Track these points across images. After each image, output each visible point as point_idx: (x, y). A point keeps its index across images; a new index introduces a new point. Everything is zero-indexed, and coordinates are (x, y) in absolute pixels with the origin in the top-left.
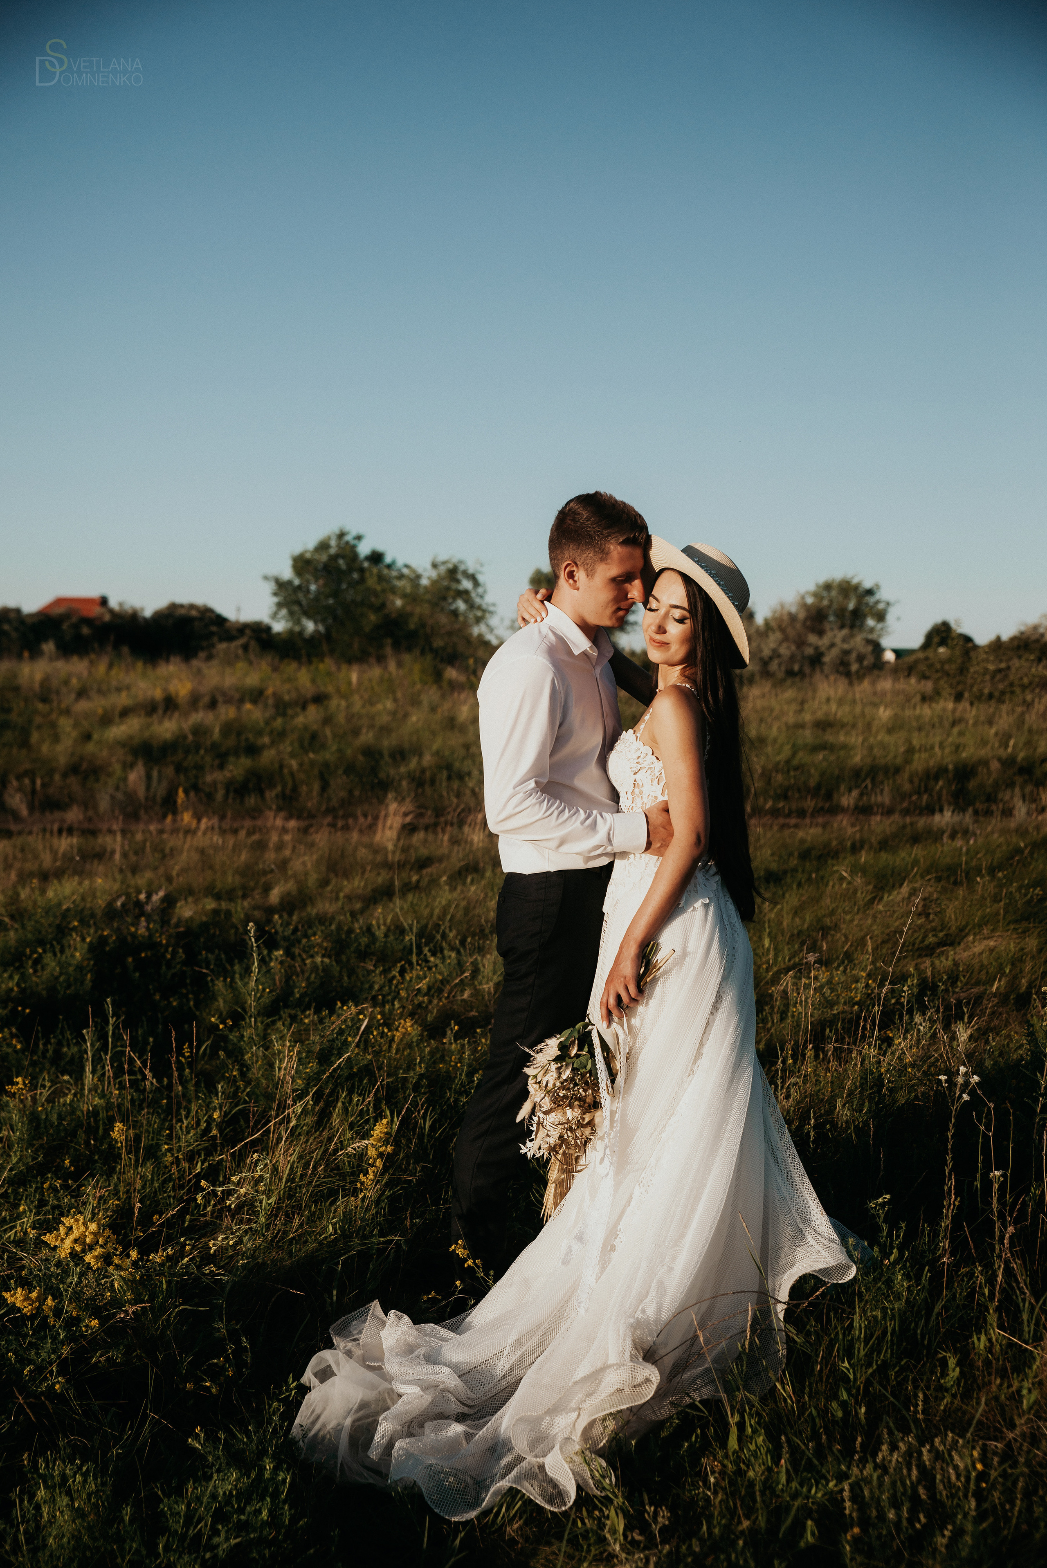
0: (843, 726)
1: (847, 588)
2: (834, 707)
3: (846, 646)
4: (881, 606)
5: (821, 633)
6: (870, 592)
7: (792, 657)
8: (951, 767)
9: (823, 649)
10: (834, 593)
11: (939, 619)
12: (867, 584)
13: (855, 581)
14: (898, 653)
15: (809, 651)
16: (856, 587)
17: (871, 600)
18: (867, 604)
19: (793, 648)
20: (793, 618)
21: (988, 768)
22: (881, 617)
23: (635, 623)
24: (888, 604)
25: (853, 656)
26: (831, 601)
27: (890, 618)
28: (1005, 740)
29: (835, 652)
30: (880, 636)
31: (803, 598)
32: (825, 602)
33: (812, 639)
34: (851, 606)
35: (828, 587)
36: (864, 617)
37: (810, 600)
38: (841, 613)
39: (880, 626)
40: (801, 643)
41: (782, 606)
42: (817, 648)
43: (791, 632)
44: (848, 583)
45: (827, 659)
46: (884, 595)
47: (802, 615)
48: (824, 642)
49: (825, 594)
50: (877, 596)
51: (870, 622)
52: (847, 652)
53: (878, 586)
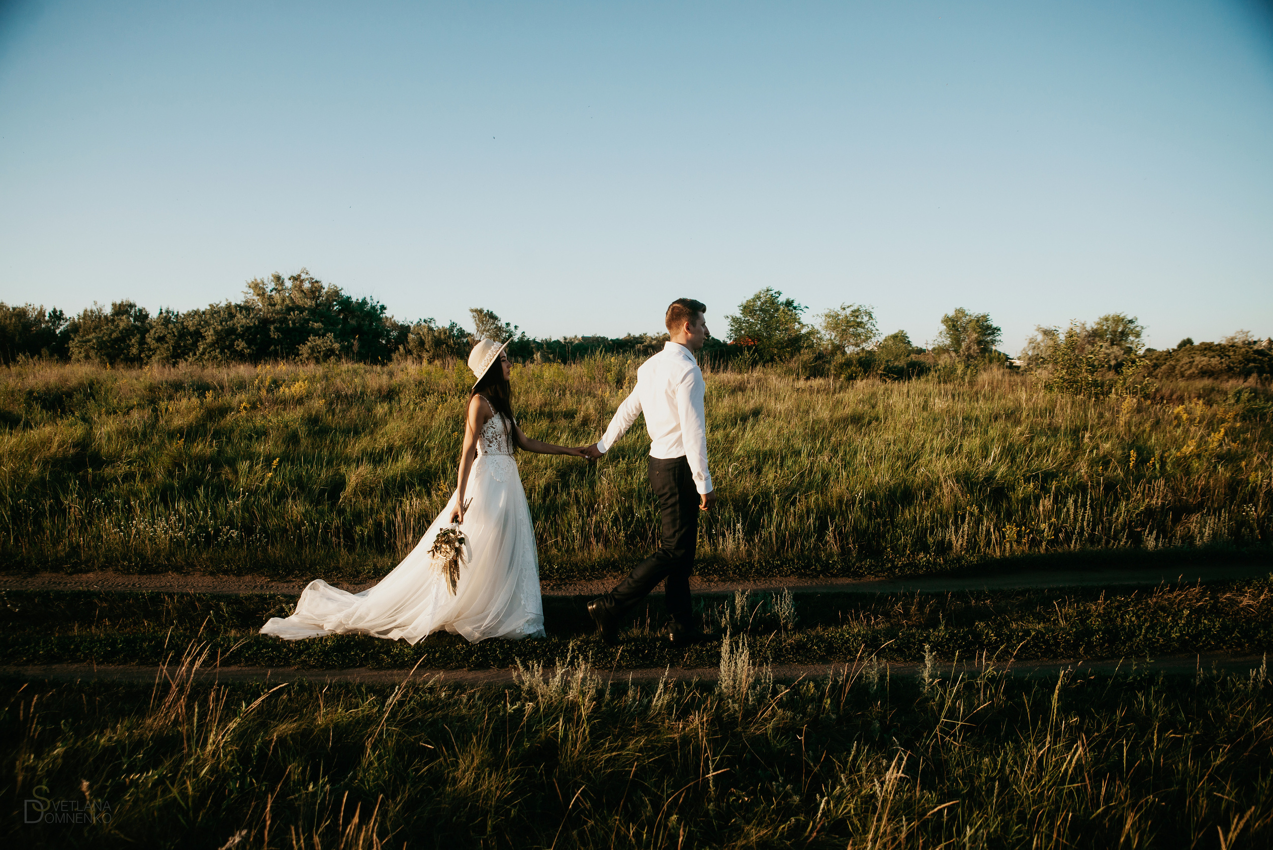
1: (1118, 320)
4: (1137, 329)
6: (1131, 322)
10: (1110, 322)
12: (1130, 317)
13: (1121, 316)
16: (1123, 319)
17: (1131, 326)
18: (1130, 329)
22: (1138, 335)
24: (1142, 328)
26: (1108, 327)
27: (1142, 335)
32: (1105, 328)
34: (1121, 329)
35: (1106, 319)
36: (1128, 335)
38: (1113, 334)
39: (1135, 340)
44: (1118, 317)
46: (1139, 323)
49: (1105, 323)
50: (1136, 324)
51: (1131, 338)
53: (1137, 319)
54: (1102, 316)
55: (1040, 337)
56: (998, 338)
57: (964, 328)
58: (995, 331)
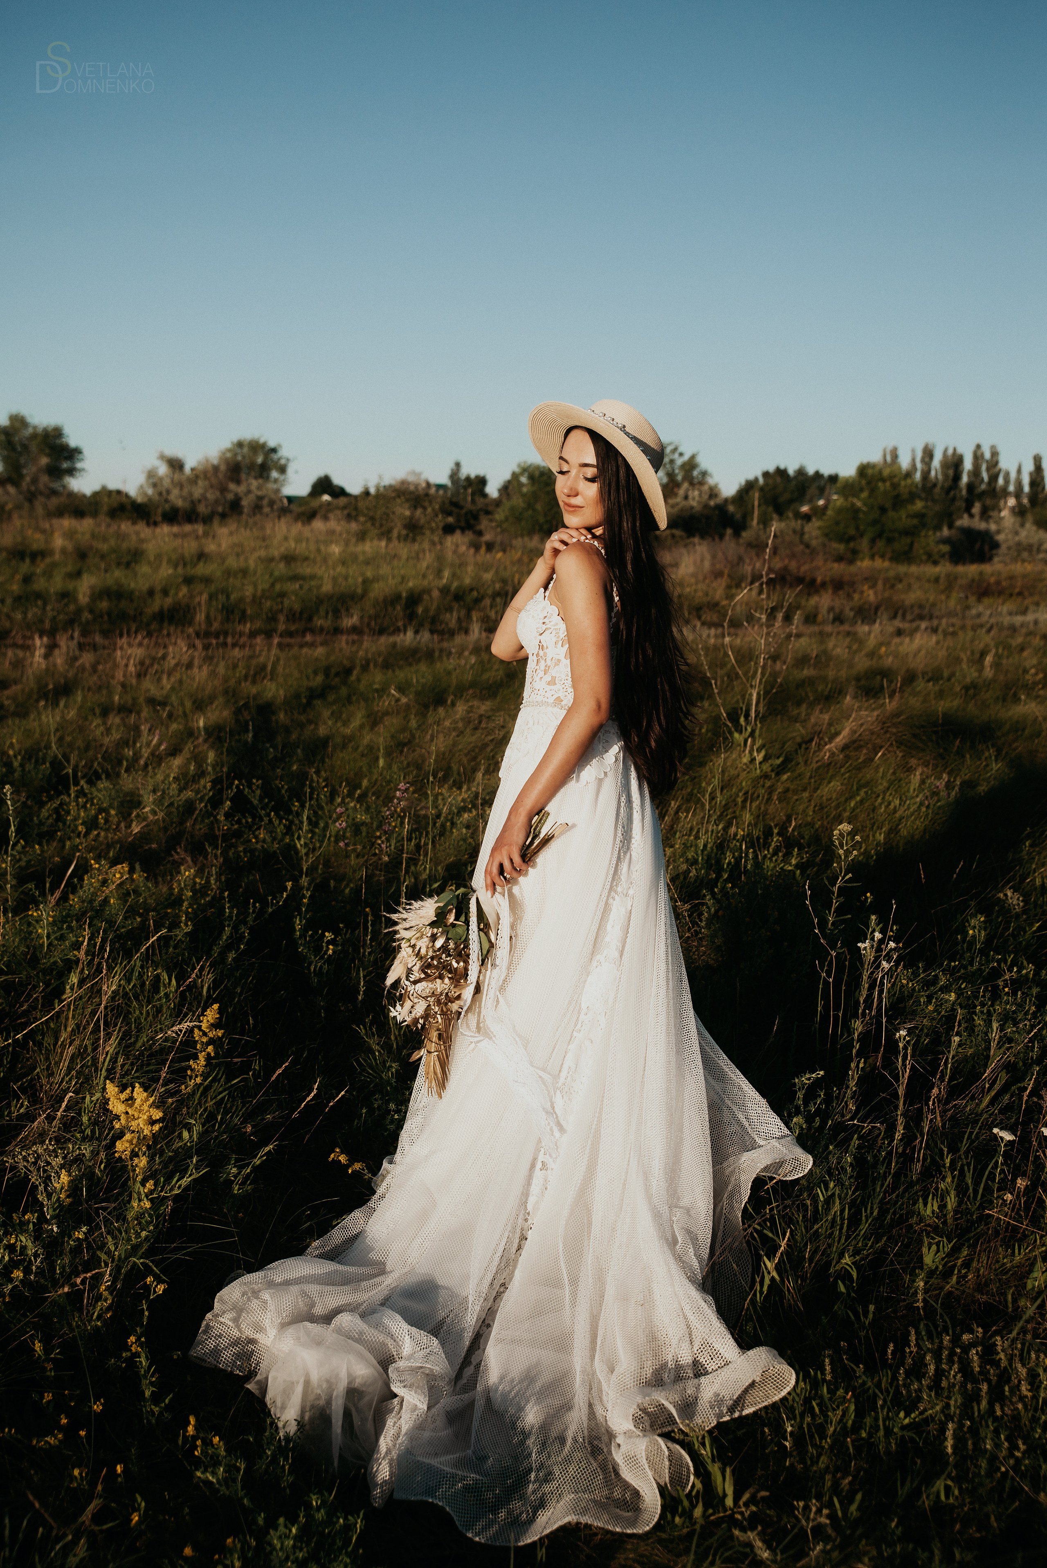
0: (306, 559)
1: (256, 447)
2: (293, 544)
3: (260, 493)
4: (283, 462)
5: (238, 482)
6: (274, 450)
7: (217, 502)
8: (404, 595)
9: (241, 495)
10: (245, 450)
11: (321, 473)
12: (272, 444)
13: (262, 441)
14: (290, 499)
15: (230, 496)
16: (263, 446)
17: (275, 457)
18: (272, 461)
19: (218, 493)
20: (216, 468)
21: (431, 596)
22: (283, 470)
23: (83, 470)
24: (288, 460)
25: (265, 502)
26: (244, 457)
27: (290, 470)
28: (439, 573)
29: (252, 497)
30: (282, 485)
31: (224, 454)
32: (239, 457)
33: (232, 486)
34: (260, 460)
35: (240, 444)
36: (270, 470)
37: (229, 455)
38: (252, 466)
39: (282, 477)
40: (224, 490)
41: (207, 461)
42: (236, 494)
43: (214, 481)
44: (257, 442)
45: (244, 503)
46: (284, 452)
47: (223, 468)
48: (241, 489)
49: (239, 451)
50: (280, 454)
51: (274, 474)
52: (260, 498)
53: (280, 446)
54: (235, 440)
55: (163, 469)
56: (79, 465)
57: (25, 447)
58: (72, 454)
